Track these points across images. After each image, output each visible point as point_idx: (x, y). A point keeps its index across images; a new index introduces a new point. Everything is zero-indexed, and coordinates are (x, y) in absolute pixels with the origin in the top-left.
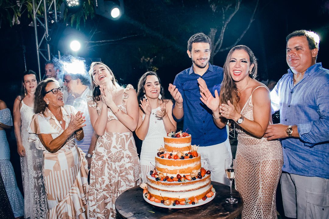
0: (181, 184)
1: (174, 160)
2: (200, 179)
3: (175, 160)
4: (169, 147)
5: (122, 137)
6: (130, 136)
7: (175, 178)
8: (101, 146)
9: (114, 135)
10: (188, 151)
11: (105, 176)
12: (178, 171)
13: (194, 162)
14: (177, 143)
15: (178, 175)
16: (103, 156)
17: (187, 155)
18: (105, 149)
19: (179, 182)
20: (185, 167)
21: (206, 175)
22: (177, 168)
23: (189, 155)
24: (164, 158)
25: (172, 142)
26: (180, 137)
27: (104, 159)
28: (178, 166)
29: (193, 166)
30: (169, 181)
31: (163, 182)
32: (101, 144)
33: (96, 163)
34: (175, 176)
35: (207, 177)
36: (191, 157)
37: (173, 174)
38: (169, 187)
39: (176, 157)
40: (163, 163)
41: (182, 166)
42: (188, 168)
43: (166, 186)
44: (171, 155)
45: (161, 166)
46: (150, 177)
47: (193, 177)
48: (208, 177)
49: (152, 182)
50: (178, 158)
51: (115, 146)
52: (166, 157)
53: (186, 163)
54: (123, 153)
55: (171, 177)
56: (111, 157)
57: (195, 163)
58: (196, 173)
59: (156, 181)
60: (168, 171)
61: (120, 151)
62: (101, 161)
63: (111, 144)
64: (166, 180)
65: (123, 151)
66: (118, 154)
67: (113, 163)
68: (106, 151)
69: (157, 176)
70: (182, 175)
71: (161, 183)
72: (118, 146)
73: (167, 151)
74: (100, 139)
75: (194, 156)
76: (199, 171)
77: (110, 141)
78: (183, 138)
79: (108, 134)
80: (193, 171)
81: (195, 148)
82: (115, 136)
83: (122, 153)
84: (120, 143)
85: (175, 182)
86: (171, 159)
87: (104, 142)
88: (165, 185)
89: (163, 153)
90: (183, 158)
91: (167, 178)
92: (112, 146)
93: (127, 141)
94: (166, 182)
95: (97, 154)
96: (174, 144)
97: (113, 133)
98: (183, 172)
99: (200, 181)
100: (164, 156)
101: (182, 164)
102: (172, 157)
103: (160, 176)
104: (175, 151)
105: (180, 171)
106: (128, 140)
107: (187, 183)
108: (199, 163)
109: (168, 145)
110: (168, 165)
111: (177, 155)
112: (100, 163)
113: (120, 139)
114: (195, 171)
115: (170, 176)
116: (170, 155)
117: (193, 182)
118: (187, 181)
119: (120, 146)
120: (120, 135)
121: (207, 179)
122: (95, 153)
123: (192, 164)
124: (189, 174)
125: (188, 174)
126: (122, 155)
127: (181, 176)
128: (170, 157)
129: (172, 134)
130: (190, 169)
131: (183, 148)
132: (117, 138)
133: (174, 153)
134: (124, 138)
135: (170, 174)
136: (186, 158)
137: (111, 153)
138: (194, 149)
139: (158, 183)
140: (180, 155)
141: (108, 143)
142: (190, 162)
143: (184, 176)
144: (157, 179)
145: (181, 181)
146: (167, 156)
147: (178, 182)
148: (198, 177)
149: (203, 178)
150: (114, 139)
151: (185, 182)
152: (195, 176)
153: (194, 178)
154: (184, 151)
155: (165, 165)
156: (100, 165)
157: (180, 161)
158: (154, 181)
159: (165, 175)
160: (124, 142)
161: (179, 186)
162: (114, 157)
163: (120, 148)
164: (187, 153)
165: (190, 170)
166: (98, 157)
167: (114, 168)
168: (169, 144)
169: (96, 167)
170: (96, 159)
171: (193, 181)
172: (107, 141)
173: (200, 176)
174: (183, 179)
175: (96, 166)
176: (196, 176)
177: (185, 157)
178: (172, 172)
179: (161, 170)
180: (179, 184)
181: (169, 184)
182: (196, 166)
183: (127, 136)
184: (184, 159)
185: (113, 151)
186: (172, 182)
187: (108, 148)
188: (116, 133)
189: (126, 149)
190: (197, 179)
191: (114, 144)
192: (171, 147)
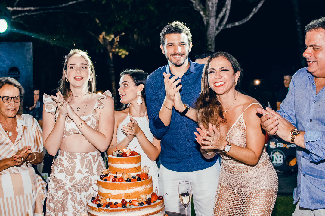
0: (126, 210)
1: (118, 183)
2: (148, 205)
3: (120, 183)
4: (113, 167)
5: (89, 158)
6: (98, 156)
7: (119, 204)
8: (61, 171)
9: (77, 156)
10: (137, 173)
11: (67, 211)
12: (123, 196)
13: (142, 185)
14: (123, 163)
15: (123, 200)
16: (64, 185)
17: (134, 177)
18: (67, 175)
19: (124, 208)
20: (131, 191)
21: (158, 201)
22: (122, 192)
23: (137, 177)
24: (108, 182)
25: (117, 162)
26: (126, 156)
27: (67, 187)
28: (123, 190)
29: (141, 190)
30: (112, 207)
31: (105, 208)
32: (60, 168)
33: (55, 194)
34: (119, 202)
35: (157, 203)
36: (139, 179)
37: (117, 199)
38: (112, 214)
39: (121, 180)
40: (106, 187)
41: (127, 190)
42: (135, 192)
43: (109, 212)
44: (116, 177)
45: (104, 191)
46: (91, 204)
47: (140, 202)
48: (159, 203)
49: (93, 209)
50: (123, 181)
51: (80, 170)
52: (109, 180)
53: (132, 186)
54: (91, 179)
55: (115, 203)
56: (76, 186)
57: (144, 187)
58: (145, 197)
59: (97, 208)
60: (112, 195)
61: (86, 177)
62: (62, 191)
63: (74, 168)
64: (108, 206)
65: (91, 176)
66: (84, 181)
67: (78, 193)
68: (69, 177)
69: (98, 202)
70: (128, 200)
71: (103, 210)
72: (84, 171)
73: (111, 173)
74: (59, 162)
75: (143, 179)
76: (149, 196)
77: (72, 165)
78: (130, 157)
79: (69, 155)
80: (141, 196)
81: (146, 170)
82: (79, 157)
83: (89, 179)
84: (86, 166)
85: (119, 208)
86: (115, 182)
87: (65, 166)
88: (107, 212)
89: (107, 175)
90: (129, 180)
91: (110, 204)
92: (77, 170)
93: (95, 163)
94: (109, 208)
95: (56, 181)
96: (119, 164)
97: (77, 154)
98: (128, 196)
99: (148, 206)
100: (108, 179)
101: (128, 188)
102: (117, 179)
103: (102, 202)
104: (121, 173)
105: (125, 196)
106: (96, 161)
107: (132, 209)
108: (149, 186)
109: (113, 166)
110: (111, 189)
111: (122, 177)
112: (60, 193)
113: (85, 160)
114: (144, 196)
115: (113, 201)
116: (114, 178)
117: (140, 208)
118: (133, 207)
119: (87, 170)
120: (86, 155)
121: (158, 205)
122: (53, 180)
123: (140, 187)
124: (136, 199)
125: (134, 199)
126: (89, 182)
127: (126, 202)
128: (114, 180)
129: (118, 153)
130: (138, 193)
131: (130, 169)
132: (83, 159)
133: (119, 175)
134: (90, 159)
135: (114, 199)
136: (133, 181)
137: (75, 180)
138: (144, 171)
139: (99, 210)
140: (125, 177)
141: (71, 167)
142: (137, 185)
143: (130, 201)
144: (99, 206)
145: (126, 207)
146: (111, 179)
147: (122, 208)
148: (147, 203)
149: (152, 204)
150: (78, 161)
151: (130, 208)
152: (143, 201)
153: (142, 204)
154: (131, 172)
155: (108, 189)
156: (60, 196)
157: (125, 185)
158: (95, 208)
159: (108, 200)
160: (91, 165)
161: (123, 212)
162: (79, 185)
163: (87, 172)
164: (135, 175)
165: (137, 195)
166: (57, 186)
167: (79, 199)
168: (113, 164)
169: (56, 199)
170: (56, 188)
171: (140, 206)
172: (69, 164)
173: (149, 202)
174: (128, 205)
175: (55, 197)
176: (145, 202)
177: (132, 179)
178: (116, 197)
179: (104, 195)
180: (124, 210)
181: (112, 211)
182: (145, 190)
183: (94, 157)
184: (130, 182)
185: (78, 177)
186: (116, 208)
187: (70, 173)
188: (81, 154)
189: (94, 173)
190: (146, 205)
191: (78, 167)
192: (116, 168)
